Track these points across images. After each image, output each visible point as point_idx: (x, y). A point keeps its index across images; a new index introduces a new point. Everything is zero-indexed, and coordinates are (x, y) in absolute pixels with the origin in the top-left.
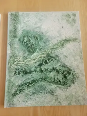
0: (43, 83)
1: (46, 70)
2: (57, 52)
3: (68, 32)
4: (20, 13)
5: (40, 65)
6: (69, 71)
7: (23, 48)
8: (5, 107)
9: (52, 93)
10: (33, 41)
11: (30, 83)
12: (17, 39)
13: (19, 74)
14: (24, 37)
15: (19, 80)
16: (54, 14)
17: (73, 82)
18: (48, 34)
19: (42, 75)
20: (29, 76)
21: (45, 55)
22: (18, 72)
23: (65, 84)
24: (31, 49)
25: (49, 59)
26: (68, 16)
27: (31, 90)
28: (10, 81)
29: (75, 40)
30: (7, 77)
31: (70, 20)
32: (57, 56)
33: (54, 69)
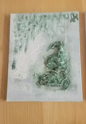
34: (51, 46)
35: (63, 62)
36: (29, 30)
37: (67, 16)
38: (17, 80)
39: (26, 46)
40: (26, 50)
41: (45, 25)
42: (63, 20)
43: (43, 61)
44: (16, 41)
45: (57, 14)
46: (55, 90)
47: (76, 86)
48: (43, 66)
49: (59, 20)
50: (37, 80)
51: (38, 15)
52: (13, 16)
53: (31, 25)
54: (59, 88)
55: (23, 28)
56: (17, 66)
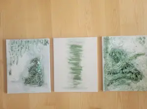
0: (124, 80)
1: (126, 72)
2: (132, 62)
3: (140, 49)
4: (110, 37)
5: (122, 69)
6: (139, 73)
7: (113, 60)
8: (104, 91)
9: (129, 84)
10: (118, 55)
11: (116, 79)
12: (108, 54)
13: (110, 74)
14: (112, 53)
15: (110, 78)
16: (131, 37)
17: (141, 79)
18: (127, 51)
19: (123, 75)
20: (116, 75)
21: (125, 64)
22: (110, 73)
23: (136, 80)
24: (117, 60)
25: (127, 66)
26: (140, 38)
27: (117, 83)
28: (105, 78)
29: (143, 54)
30: (104, 76)
31: (142, 41)
32: (132, 64)
33: (130, 72)
34: (33, 61)
35: (39, 71)
36: (19, 50)
37: (42, 41)
38: (13, 82)
39: (17, 61)
40: (17, 64)
41: (29, 47)
42: (39, 44)
43: (28, 70)
44: (11, 58)
45: (36, 40)
46: (35, 87)
47: (47, 84)
48: (28, 73)
49: (37, 44)
50: (24, 81)
51: (25, 40)
53: (20, 47)
54: (37, 85)
55: (15, 50)
56: (12, 73)
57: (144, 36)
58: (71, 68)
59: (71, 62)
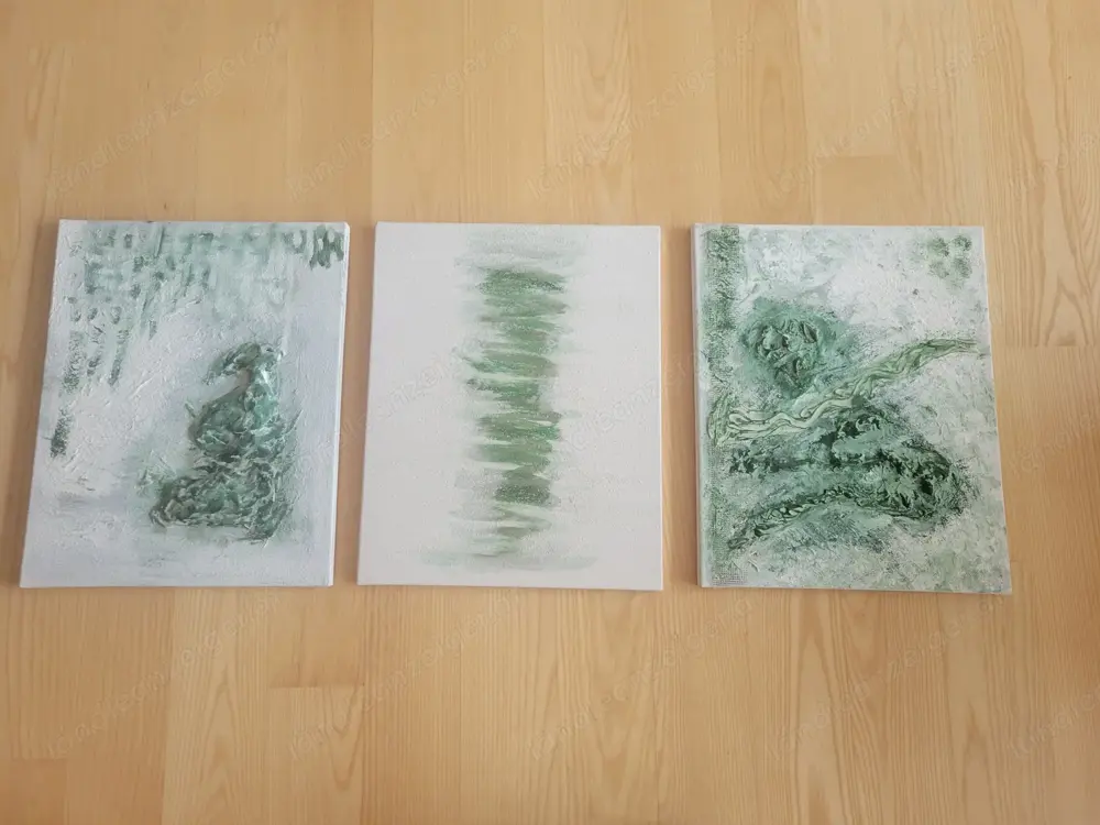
0: (842, 507)
1: (853, 460)
2: (894, 391)
3: (937, 315)
4: (745, 230)
5: (829, 439)
6: (941, 467)
7: (762, 372)
8: (705, 583)
9: (875, 543)
10: (798, 346)
11: (789, 506)
12: (733, 338)
13: (749, 468)
14: (763, 329)
15: (749, 493)
16: (879, 234)
17: (957, 509)
18: (852, 321)
19: (839, 478)
20: (788, 478)
21: (846, 403)
22: (744, 463)
23: (924, 513)
24: (791, 377)
25: (862, 419)
26: (940, 246)
27: (795, 529)
28: (716, 495)
29: (964, 345)
30: (705, 480)
31: (948, 262)
32: (894, 408)
33: (881, 457)
34: (223, 364)
35: (265, 430)
36: (136, 292)
37: (297, 240)
38: (69, 501)
39: (118, 361)
40: (115, 374)
41: (206, 274)
42: (281, 258)
43: (186, 421)
44: (78, 338)
45: (260, 230)
46: (224, 542)
47: (308, 526)
48: (184, 443)
49: (264, 255)
50: (154, 500)
51: (180, 229)
52: (70, 232)
53: (147, 270)
54: (240, 532)
55: (111, 285)
56: (71, 442)
57: (962, 230)
58: (486, 421)
59: (484, 377)
